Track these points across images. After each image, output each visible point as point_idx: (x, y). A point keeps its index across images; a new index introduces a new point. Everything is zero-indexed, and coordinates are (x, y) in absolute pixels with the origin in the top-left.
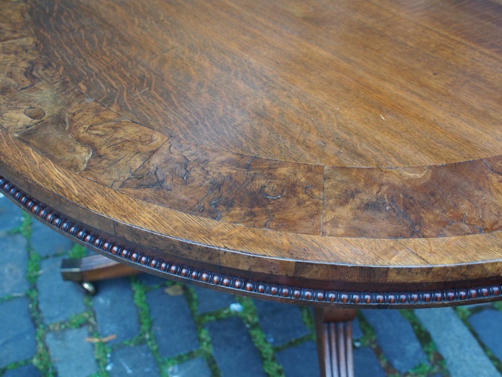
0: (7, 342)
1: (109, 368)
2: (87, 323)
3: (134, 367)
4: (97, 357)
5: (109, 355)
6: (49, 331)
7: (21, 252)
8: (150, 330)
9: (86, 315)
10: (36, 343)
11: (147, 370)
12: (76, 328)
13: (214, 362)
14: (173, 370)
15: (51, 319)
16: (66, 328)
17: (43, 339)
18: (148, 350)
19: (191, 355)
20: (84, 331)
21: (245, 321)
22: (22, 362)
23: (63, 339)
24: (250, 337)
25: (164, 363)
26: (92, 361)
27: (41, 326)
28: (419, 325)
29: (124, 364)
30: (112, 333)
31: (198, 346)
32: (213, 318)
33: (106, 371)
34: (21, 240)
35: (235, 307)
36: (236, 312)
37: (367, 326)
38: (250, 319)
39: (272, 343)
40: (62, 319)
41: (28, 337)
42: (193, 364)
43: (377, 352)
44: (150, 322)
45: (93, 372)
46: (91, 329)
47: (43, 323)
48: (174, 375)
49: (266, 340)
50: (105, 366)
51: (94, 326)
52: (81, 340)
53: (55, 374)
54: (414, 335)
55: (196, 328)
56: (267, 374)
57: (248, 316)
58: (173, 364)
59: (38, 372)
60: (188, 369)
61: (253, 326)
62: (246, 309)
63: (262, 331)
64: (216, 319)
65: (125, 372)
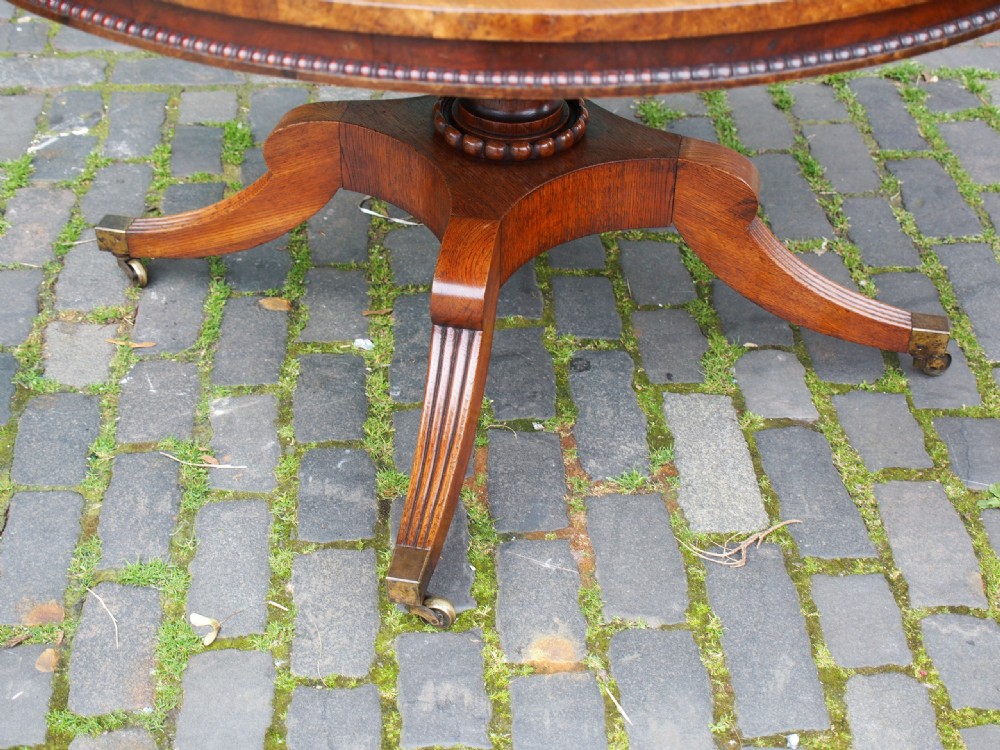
1: (124, 381)
2: (118, 319)
3: (163, 386)
4: (110, 365)
5: (132, 366)
6: (57, 319)
7: (61, 212)
8: (210, 346)
9: (122, 310)
10: (31, 330)
11: (182, 394)
12: (100, 323)
13: (291, 404)
14: (221, 402)
15: (66, 304)
16: (85, 321)
17: (43, 327)
18: (195, 371)
19: (257, 389)
20: (111, 329)
21: (367, 362)
23: (71, 334)
24: (363, 381)
25: (211, 391)
26: (104, 369)
27: (48, 312)
29: (149, 381)
30: (149, 339)
31: (276, 380)
32: (318, 351)
33: (117, 384)
34: (69, 198)
35: (363, 344)
36: (361, 350)
37: (570, 406)
38: (377, 361)
39: (395, 398)
40: (82, 308)
41: (21, 321)
42: (256, 400)
43: (567, 444)
44: (215, 336)
45: (99, 382)
46: (120, 330)
47: (52, 308)
48: (219, 407)
49: (386, 392)
50: (119, 378)
51: (127, 328)
52: (98, 340)
53: (40, 373)
54: (645, 434)
55: (283, 358)
56: (366, 435)
57: (377, 357)
58: (224, 395)
59: (12, 365)
60: (245, 405)
61: (376, 371)
62: (379, 347)
63: (387, 379)
64: (324, 353)
65: (145, 390)
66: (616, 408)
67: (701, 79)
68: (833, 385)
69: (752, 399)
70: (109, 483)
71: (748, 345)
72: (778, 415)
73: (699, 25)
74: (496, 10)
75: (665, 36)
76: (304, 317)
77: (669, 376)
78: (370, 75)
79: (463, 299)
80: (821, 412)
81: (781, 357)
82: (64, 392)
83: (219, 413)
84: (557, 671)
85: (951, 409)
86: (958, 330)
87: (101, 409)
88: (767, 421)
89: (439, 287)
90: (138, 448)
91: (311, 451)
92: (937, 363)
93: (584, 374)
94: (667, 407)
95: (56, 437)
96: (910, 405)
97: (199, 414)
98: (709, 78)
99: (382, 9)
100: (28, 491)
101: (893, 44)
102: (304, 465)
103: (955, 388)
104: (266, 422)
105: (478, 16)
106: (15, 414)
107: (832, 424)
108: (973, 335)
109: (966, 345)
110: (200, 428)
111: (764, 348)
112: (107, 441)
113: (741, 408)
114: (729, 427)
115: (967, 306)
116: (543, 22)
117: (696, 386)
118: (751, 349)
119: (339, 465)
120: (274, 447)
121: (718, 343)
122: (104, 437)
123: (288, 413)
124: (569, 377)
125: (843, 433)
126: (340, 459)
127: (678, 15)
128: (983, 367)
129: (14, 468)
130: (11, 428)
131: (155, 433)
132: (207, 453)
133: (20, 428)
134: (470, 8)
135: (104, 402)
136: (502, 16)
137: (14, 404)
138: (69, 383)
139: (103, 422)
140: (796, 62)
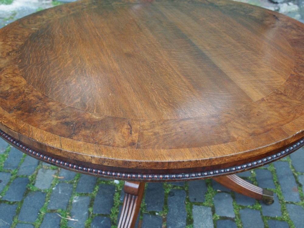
0: (25, 167)
1: (54, 189)
2: (57, 169)
3: (63, 191)
4: (52, 183)
5: (57, 184)
6: (42, 168)
8: (77, 179)
10: (35, 171)
11: (67, 194)
12: (52, 170)
13: (94, 200)
14: (76, 198)
16: (49, 169)
17: (38, 170)
18: (72, 187)
19: (86, 194)
20: (54, 172)
21: (116, 188)
22: (25, 176)
23: (44, 172)
24: (114, 195)
25: (74, 194)
26: (50, 184)
27: (40, 165)
28: (191, 215)
29: (60, 189)
30: (63, 176)
31: (92, 192)
32: (104, 183)
33: (52, 189)
35: (116, 181)
36: (115, 184)
37: (166, 207)
38: (119, 188)
39: (121, 201)
41: (33, 168)
42: (85, 198)
43: (164, 220)
44: (79, 177)
45: (47, 188)
46: (57, 172)
48: (75, 200)
49: (119, 199)
50: (53, 187)
51: (59, 171)
52: (51, 174)
53: (33, 184)
54: (185, 219)
55: (95, 185)
56: (111, 213)
57: (119, 187)
58: (78, 196)
59: (28, 182)
60: (82, 199)
61: (118, 191)
62: (120, 183)
63: (120, 194)
64: (106, 184)
65: (57, 192)
66: (179, 209)
68: (240, 206)
69: (217, 209)
70: (42, 222)
71: (218, 190)
72: (224, 215)
77: (195, 199)
79: (133, 188)
80: (236, 215)
81: (227, 195)
82: (38, 191)
83: (75, 201)
85: (273, 217)
86: (277, 190)
87: (46, 198)
88: (220, 217)
90: (52, 211)
91: (96, 217)
92: (270, 203)
93: (172, 197)
94: (193, 210)
95: (32, 206)
96: (261, 214)
97: (70, 201)
98: (182, 178)
100: (21, 223)
102: (93, 221)
103: (274, 210)
104: (86, 205)
105: (105, 159)
106: (24, 197)
107: (238, 219)
108: (281, 192)
109: (279, 195)
110: (69, 206)
111: (222, 192)
112: (44, 208)
113: (214, 211)
114: (209, 218)
115: (280, 182)
117: (202, 203)
118: (219, 192)
119: (102, 222)
120: (87, 214)
121: (210, 189)
122: (44, 207)
123: (93, 203)
124: (168, 198)
125: (241, 223)
126: (102, 220)
128: (283, 203)
129: (19, 215)
130: (22, 202)
131: (57, 206)
132: (69, 215)
133: (24, 202)
134: (103, 156)
135: (47, 195)
136: (112, 160)
137: (24, 194)
138: (40, 188)
139: (45, 202)
140: (212, 173)
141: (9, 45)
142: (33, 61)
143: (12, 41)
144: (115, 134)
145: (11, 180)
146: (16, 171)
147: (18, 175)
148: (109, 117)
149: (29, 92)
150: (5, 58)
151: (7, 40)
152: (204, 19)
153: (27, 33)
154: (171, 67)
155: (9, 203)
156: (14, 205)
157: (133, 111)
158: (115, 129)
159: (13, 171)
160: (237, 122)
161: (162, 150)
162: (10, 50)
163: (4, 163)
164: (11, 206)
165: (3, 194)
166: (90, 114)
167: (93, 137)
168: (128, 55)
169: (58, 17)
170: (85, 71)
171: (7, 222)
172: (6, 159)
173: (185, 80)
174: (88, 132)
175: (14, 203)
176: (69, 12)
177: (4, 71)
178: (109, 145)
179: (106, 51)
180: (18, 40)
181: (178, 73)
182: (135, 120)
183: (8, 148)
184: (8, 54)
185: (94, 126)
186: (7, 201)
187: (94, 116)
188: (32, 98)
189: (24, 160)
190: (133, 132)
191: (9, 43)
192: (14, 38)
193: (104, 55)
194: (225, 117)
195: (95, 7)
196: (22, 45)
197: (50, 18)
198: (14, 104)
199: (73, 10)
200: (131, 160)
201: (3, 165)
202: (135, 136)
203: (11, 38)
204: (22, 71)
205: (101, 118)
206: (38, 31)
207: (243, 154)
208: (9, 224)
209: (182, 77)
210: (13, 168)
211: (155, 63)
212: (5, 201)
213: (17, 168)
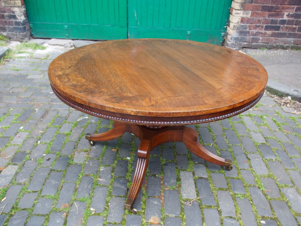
0: (65, 150)
1: (86, 163)
2: (87, 151)
3: (93, 164)
4: (85, 159)
5: (88, 160)
6: (77, 151)
7: (81, 131)
8: (102, 157)
9: (88, 150)
10: (72, 152)
11: (96, 166)
12: (84, 152)
13: (114, 169)
15: (79, 148)
16: (82, 151)
17: (74, 152)
18: (99, 162)
19: (109, 166)
20: (86, 153)
21: (129, 162)
22: (66, 155)
23: (79, 153)
24: (127, 165)
25: (101, 165)
26: (83, 160)
27: (76, 149)
28: (179, 177)
29: (91, 163)
30: (92, 155)
31: (112, 164)
32: (121, 159)
34: (83, 129)
35: (129, 158)
37: (163, 172)
39: (133, 169)
40: (82, 149)
41: (71, 151)
42: (108, 168)
43: (162, 179)
44: (103, 155)
45: (82, 162)
46: (88, 153)
47: (77, 149)
48: (102, 169)
49: (131, 168)
50: (86, 162)
51: (89, 153)
52: (84, 155)
53: (72, 160)
54: (176, 178)
55: (114, 160)
56: (126, 175)
57: (130, 161)
58: (103, 166)
59: (68, 158)
60: (106, 168)
61: (130, 163)
62: (131, 159)
63: (131, 165)
64: (121, 160)
65: (90, 165)
66: (171, 173)
67: (178, 123)
68: (211, 171)
69: (196, 173)
70: (81, 182)
71: (196, 162)
72: (200, 176)
73: (177, 115)
74: (142, 111)
75: (171, 116)
76: (119, 153)
77: (181, 168)
78: (121, 120)
79: (143, 154)
80: (208, 176)
81: (202, 165)
82: (76, 164)
83: (102, 170)
84: (155, 224)
85: (232, 177)
86: (234, 162)
87: (82, 168)
88: (198, 177)
89: (139, 151)
90: (87, 175)
91: (116, 178)
92: (230, 168)
93: (166, 166)
94: (180, 173)
95: (73, 172)
96: (225, 176)
97: (98, 170)
99: (123, 110)
100: (67, 182)
101: (213, 119)
102: (115, 180)
103: (233, 173)
104: (110, 172)
105: (139, 112)
106: (67, 168)
107: (210, 179)
108: (237, 163)
109: (236, 165)
110: (98, 172)
111: (199, 163)
113: (194, 174)
114: (191, 178)
115: (236, 158)
116: (150, 113)
117: (186, 170)
118: (197, 163)
119: (121, 181)
120: (110, 177)
121: (191, 162)
122: (81, 173)
124: (164, 167)
125: (212, 181)
126: (121, 180)
127: (173, 113)
128: (238, 169)
129: (65, 178)
130: (66, 170)
131: (90, 173)
132: (98, 177)
133: (67, 170)
134: (138, 110)
135: (82, 166)
136: (143, 112)
137: (67, 166)
138: (77, 162)
139: (81, 170)
140: (195, 121)
141: (69, 63)
142: (86, 71)
143: (69, 61)
144: (143, 102)
145: (57, 158)
146: (60, 153)
147: (61, 155)
148: (137, 95)
149: (89, 84)
150: (68, 69)
151: (66, 61)
152: (185, 51)
153: (77, 58)
154: (168, 73)
155: (57, 171)
156: (61, 172)
157: (150, 93)
158: (142, 100)
159: (58, 152)
160: (208, 97)
161: (169, 108)
162: (70, 66)
163: (51, 148)
164: (59, 173)
165: (52, 166)
166: (126, 94)
167: (130, 103)
168: (142, 68)
169: (94, 50)
170: (118, 76)
171: (57, 181)
172: (52, 146)
173: (177, 80)
174: (127, 101)
175: (60, 171)
176: (100, 47)
177: (70, 75)
178: (140, 106)
179: (129, 66)
180: (72, 60)
181: (173, 77)
182: (152, 96)
183: (53, 139)
184: (69, 67)
185: (130, 98)
186: (56, 170)
187: (129, 95)
188: (91, 87)
189: (64, 146)
190: (152, 101)
191: (68, 62)
192: (70, 60)
193: (128, 68)
194: (202, 95)
195: (116, 45)
196: (76, 63)
197: (89, 50)
198: (81, 89)
199: (103, 46)
200: (153, 112)
201: (50, 149)
202: (153, 103)
203: (68, 60)
204: (81, 75)
205: (133, 95)
206: (84, 56)
207: (212, 110)
208: (59, 183)
209: (175, 78)
210: (58, 151)
211: (159, 72)
212: (54, 170)
213: (60, 151)
